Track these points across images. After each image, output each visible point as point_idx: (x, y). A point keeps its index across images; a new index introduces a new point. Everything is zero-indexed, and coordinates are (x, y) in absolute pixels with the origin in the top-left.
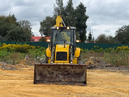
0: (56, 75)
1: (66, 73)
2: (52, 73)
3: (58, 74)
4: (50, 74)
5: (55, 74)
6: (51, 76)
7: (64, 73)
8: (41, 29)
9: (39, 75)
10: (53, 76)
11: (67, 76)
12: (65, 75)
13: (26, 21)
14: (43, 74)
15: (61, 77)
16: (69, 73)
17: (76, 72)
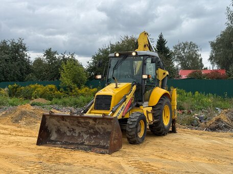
0: (79, 133)
1: (92, 131)
2: (73, 130)
3: (82, 132)
4: (70, 131)
5: (77, 132)
6: (72, 134)
7: (90, 131)
8: (212, 56)
9: (56, 132)
10: (74, 134)
11: (94, 136)
12: (91, 134)
13: (189, 42)
14: (61, 130)
15: (86, 137)
16: (97, 132)
17: (107, 130)
